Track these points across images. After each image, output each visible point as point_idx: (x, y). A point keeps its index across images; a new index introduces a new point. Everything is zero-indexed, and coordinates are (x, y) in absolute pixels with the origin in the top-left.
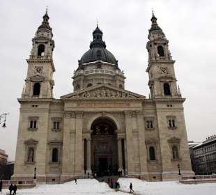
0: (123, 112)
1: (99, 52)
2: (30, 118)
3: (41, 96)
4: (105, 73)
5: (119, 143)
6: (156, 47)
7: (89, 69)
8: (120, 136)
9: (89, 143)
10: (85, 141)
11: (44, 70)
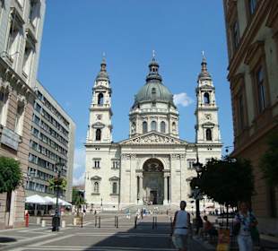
0: (169, 155)
1: (154, 89)
2: (94, 159)
3: (102, 141)
4: (159, 111)
5: (166, 180)
6: (203, 93)
7: (143, 107)
8: (166, 174)
9: (141, 180)
10: (138, 178)
11: (103, 118)
